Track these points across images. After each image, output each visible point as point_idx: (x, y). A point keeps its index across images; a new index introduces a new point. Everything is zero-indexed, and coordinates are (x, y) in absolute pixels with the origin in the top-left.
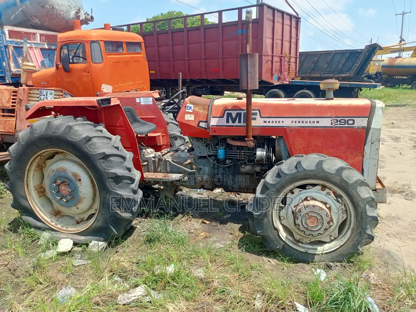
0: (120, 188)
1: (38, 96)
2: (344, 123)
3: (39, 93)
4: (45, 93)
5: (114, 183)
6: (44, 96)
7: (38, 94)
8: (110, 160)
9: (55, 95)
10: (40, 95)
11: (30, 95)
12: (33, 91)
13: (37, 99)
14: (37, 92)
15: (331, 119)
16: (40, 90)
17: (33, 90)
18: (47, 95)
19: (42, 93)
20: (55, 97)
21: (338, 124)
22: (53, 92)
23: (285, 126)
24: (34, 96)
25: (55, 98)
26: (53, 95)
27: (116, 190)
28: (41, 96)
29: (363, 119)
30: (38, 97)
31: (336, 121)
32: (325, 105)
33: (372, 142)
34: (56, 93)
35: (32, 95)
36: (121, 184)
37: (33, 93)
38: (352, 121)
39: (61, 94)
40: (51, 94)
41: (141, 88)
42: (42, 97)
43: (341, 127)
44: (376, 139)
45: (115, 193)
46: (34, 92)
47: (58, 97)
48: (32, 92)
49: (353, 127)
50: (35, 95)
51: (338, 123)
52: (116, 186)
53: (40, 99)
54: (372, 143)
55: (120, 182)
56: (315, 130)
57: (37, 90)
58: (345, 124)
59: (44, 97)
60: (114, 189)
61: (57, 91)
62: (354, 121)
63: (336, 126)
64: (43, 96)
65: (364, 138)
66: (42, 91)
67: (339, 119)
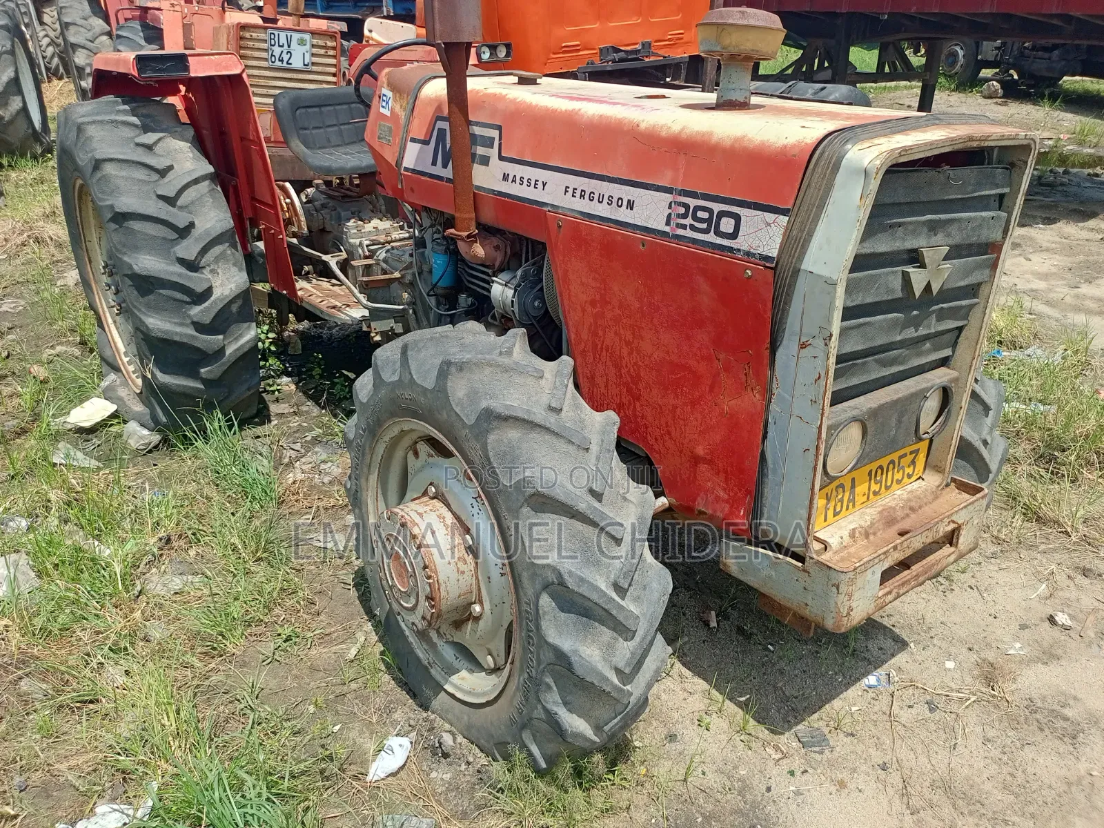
0: (149, 306)
1: (265, 46)
2: (704, 226)
3: (267, 38)
4: (283, 40)
5: (136, 292)
6: (282, 46)
7: (265, 41)
8: (128, 227)
9: (313, 46)
10: (271, 45)
12: (253, 32)
13: (264, 55)
14: (262, 36)
15: (668, 197)
16: (269, 31)
17: (252, 30)
18: (289, 46)
19: (276, 39)
20: (315, 50)
21: (684, 227)
22: (307, 37)
23: (546, 204)
24: (256, 47)
25: (313, 55)
26: (308, 47)
27: (139, 310)
28: (273, 48)
29: (770, 217)
31: (682, 210)
32: (664, 134)
33: (803, 340)
34: (315, 42)
35: (251, 44)
36: (151, 297)
37: (251, 39)
38: (732, 221)
39: (330, 44)
40: (302, 42)
41: (669, 40)
42: (277, 50)
43: (695, 241)
44: (816, 331)
45: (137, 316)
47: (322, 51)
48: (247, 35)
49: (731, 249)
50: (257, 45)
51: (688, 221)
52: (141, 299)
53: (272, 55)
54: (803, 346)
55: (149, 292)
56: (619, 238)
57: (263, 30)
58: (707, 231)
59: (281, 49)
60: (135, 307)
61: (322, 37)
62: (737, 218)
63: (680, 232)
64: (279, 46)
65: (769, 314)
66: (276, 33)
67: (693, 202)
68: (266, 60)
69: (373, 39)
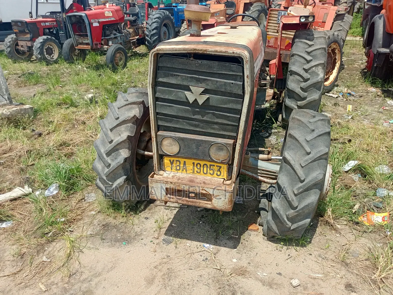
1: (276, 16)
7: (277, 15)
11: (269, 21)
13: (276, 19)
30: (277, 18)
35: (273, 15)
46: (274, 13)
48: (272, 13)
66: (281, 12)
68: (276, 21)
69: (290, 14)
